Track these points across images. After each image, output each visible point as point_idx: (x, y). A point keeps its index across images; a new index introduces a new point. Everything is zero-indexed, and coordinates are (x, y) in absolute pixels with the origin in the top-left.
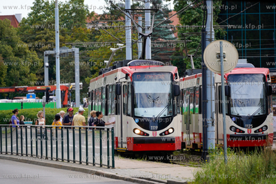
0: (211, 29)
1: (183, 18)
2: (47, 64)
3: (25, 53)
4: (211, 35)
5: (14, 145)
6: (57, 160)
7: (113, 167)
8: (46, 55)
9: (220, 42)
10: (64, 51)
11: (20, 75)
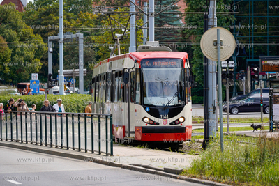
0: (214, 16)
1: (190, 4)
2: (51, 50)
3: (30, 38)
4: (213, 22)
5: (14, 132)
6: (56, 147)
7: (112, 154)
8: (50, 41)
9: (218, 30)
10: (68, 36)
11: (25, 60)
